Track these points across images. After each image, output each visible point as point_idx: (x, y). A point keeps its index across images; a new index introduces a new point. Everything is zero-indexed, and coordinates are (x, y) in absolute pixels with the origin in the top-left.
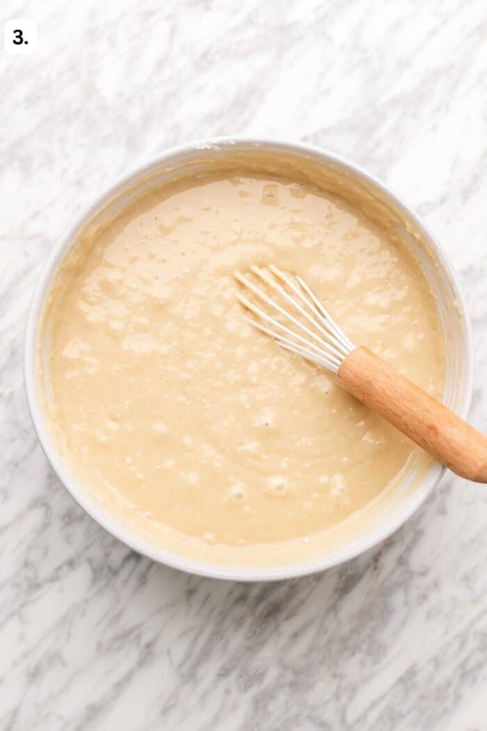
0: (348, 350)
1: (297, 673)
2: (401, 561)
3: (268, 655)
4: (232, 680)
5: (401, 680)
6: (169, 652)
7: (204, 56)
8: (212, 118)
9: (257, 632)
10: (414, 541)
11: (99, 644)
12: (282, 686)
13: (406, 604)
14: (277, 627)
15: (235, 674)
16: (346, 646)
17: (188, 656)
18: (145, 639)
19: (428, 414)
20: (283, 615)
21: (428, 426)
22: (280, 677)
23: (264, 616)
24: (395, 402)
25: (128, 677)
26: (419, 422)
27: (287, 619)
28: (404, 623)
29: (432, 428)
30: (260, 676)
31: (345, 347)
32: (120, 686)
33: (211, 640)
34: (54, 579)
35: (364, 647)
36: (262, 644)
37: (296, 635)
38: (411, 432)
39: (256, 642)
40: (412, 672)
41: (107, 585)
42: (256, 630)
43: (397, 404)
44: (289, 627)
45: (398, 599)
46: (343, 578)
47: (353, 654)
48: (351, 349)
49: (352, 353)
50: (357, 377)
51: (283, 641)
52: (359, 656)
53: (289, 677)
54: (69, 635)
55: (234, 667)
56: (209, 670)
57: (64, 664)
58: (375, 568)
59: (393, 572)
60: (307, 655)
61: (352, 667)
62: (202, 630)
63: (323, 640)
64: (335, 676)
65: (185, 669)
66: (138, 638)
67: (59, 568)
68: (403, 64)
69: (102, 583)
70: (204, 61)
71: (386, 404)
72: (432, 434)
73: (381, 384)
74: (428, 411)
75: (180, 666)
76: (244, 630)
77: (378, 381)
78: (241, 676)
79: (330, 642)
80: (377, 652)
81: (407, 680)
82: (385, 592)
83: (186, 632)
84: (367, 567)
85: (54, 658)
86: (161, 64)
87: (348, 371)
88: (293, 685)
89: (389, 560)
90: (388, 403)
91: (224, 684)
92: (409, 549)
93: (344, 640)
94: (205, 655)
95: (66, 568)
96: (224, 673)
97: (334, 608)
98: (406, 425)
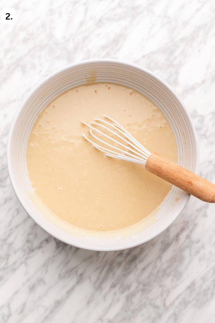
0: (149, 155)
1: (144, 285)
2: (188, 237)
3: (132, 278)
4: (117, 289)
5: (189, 288)
6: (90, 278)
7: (100, 20)
8: (103, 47)
9: (127, 268)
10: (193, 228)
11: (60, 275)
12: (138, 291)
13: (190, 255)
14: (136, 266)
15: (118, 286)
16: (165, 273)
17: (98, 279)
18: (80, 272)
19: (187, 177)
20: (138, 261)
21: (188, 182)
22: (137, 287)
23: (130, 261)
24: (172, 174)
25: (72, 289)
26: (184, 181)
27: (140, 262)
28: (189, 263)
29: (190, 183)
30: (129, 287)
31: (147, 154)
32: (69, 292)
33: (108, 272)
34: (40, 247)
35: (173, 273)
36: (129, 273)
37: (144, 269)
38: (181, 186)
39: (127, 272)
40: (193, 284)
41: (62, 249)
42: (126, 267)
43: (173, 175)
44: (140, 266)
45: (187, 253)
46: (164, 244)
47: (168, 277)
48: (150, 155)
49: (150, 156)
50: (154, 166)
51: (138, 272)
52: (171, 277)
53: (141, 287)
54: (47, 271)
55: (118, 283)
56: (107, 285)
57: (45, 284)
58: (177, 240)
59: (185, 241)
60: (148, 278)
61: (168, 282)
62: (103, 268)
63: (156, 271)
64: (160, 286)
65: (97, 284)
66: (76, 272)
67: (42, 243)
68: (186, 23)
69: (60, 249)
70: (100, 22)
71: (168, 176)
72: (190, 185)
73: (165, 168)
74: (187, 176)
75: (95, 283)
76: (122, 267)
77: (163, 166)
78: (120, 287)
79: (158, 272)
80: (178, 276)
81: (191, 287)
82: (181, 250)
83: (97, 269)
84: (173, 240)
85: (41, 281)
86: (81, 24)
87: (150, 164)
88: (143, 290)
89: (183, 236)
90: (169, 175)
91: (113, 291)
92: (191, 232)
93: (164, 271)
94: (105, 279)
95: (45, 243)
96: (113, 286)
97: (160, 257)
98: (178, 183)
